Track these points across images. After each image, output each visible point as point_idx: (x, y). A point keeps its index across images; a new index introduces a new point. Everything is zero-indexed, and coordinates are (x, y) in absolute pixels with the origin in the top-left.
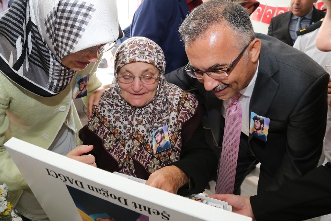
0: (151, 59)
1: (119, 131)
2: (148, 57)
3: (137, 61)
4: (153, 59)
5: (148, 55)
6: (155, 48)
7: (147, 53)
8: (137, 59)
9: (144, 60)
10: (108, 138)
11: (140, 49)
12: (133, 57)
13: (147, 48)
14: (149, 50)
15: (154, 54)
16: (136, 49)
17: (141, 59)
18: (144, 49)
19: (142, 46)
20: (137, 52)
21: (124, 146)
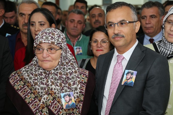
0: (52, 41)
1: (51, 88)
2: (51, 40)
3: (43, 42)
4: (54, 41)
5: (51, 39)
6: (57, 35)
7: (50, 38)
8: (43, 41)
9: (47, 42)
10: (29, 96)
11: (46, 35)
12: (42, 40)
13: (51, 34)
14: (52, 36)
15: (56, 38)
16: (44, 36)
17: (46, 42)
18: (48, 36)
19: (48, 34)
20: (44, 37)
21: (40, 101)
